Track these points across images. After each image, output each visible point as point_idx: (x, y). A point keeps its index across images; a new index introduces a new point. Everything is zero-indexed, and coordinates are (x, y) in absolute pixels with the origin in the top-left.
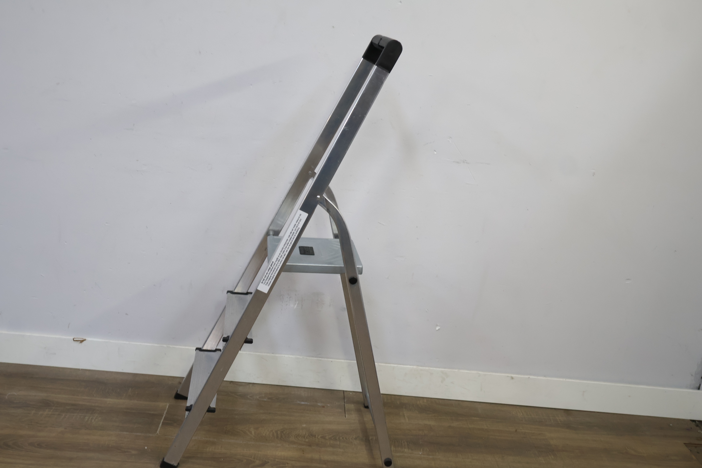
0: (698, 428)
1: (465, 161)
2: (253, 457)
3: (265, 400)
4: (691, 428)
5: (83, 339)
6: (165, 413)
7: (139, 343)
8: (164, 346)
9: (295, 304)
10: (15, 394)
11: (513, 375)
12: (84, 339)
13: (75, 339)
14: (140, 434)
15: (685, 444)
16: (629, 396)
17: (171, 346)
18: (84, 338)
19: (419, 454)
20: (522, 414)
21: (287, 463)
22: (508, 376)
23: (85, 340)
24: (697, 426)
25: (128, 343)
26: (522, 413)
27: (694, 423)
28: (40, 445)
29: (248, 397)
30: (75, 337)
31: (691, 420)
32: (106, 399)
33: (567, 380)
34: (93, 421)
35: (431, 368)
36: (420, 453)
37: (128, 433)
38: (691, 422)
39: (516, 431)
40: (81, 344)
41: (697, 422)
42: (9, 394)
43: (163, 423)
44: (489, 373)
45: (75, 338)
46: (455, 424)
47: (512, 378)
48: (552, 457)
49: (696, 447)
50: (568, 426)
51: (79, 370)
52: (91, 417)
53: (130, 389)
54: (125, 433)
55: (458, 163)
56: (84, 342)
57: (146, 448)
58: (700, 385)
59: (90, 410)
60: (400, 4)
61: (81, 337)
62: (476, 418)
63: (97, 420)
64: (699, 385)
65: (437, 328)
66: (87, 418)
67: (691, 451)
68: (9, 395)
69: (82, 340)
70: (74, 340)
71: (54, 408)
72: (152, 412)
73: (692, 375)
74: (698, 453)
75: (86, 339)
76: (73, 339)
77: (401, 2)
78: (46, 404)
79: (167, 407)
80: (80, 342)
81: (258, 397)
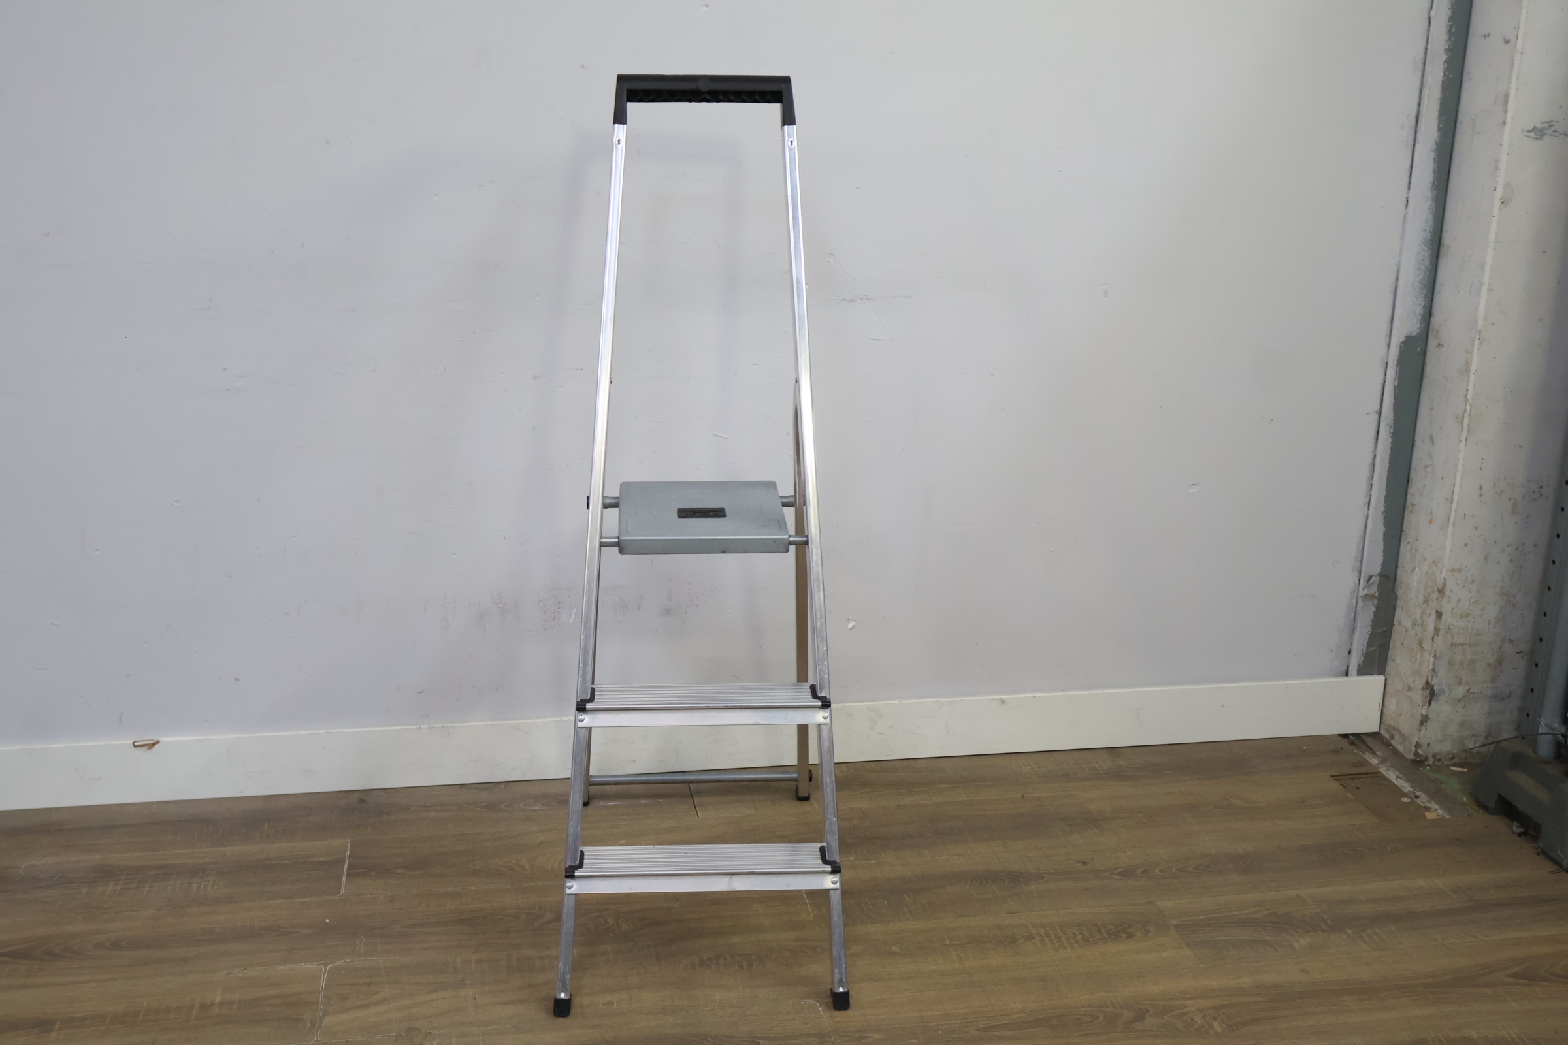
0: (1354, 747)
1: (863, 296)
2: (537, 908)
3: (536, 808)
4: (1342, 748)
5: (153, 740)
6: (347, 858)
7: (269, 734)
8: (320, 732)
9: (571, 615)
10: (38, 863)
11: (1003, 697)
12: (155, 741)
13: (136, 744)
14: (308, 899)
15: (1331, 776)
16: (1223, 706)
17: (333, 731)
18: (156, 739)
19: (850, 860)
20: (1029, 767)
21: (605, 910)
22: (994, 699)
23: (158, 742)
24: (1352, 743)
25: (246, 736)
26: (1030, 765)
27: (1346, 740)
28: (116, 945)
29: (503, 806)
30: (137, 740)
31: (1338, 735)
32: (222, 849)
33: (1105, 691)
34: (209, 889)
35: (848, 705)
36: (852, 859)
37: (284, 901)
38: (1340, 738)
39: (1023, 797)
40: (150, 751)
41: (1351, 737)
42: (25, 865)
43: (348, 875)
44: (960, 699)
45: (135, 742)
46: (908, 800)
47: (1003, 702)
48: (1096, 831)
49: (1353, 779)
50: (1117, 775)
51: (152, 804)
52: (203, 884)
53: (266, 825)
54: (279, 901)
55: (851, 301)
56: (157, 746)
57: (327, 921)
58: (1348, 666)
59: (197, 871)
60: (705, 9)
61: (149, 737)
62: (945, 786)
63: (215, 887)
64: (1346, 667)
65: (850, 626)
66: (194, 887)
67: (1344, 787)
68: (25, 867)
69: (152, 742)
70: (135, 746)
71: (123, 878)
72: (322, 859)
73: (1331, 650)
74: (1358, 788)
75: (160, 739)
76: (133, 743)
77: (707, 5)
78: (106, 873)
79: (349, 845)
80: (147, 747)
81: (521, 805)
